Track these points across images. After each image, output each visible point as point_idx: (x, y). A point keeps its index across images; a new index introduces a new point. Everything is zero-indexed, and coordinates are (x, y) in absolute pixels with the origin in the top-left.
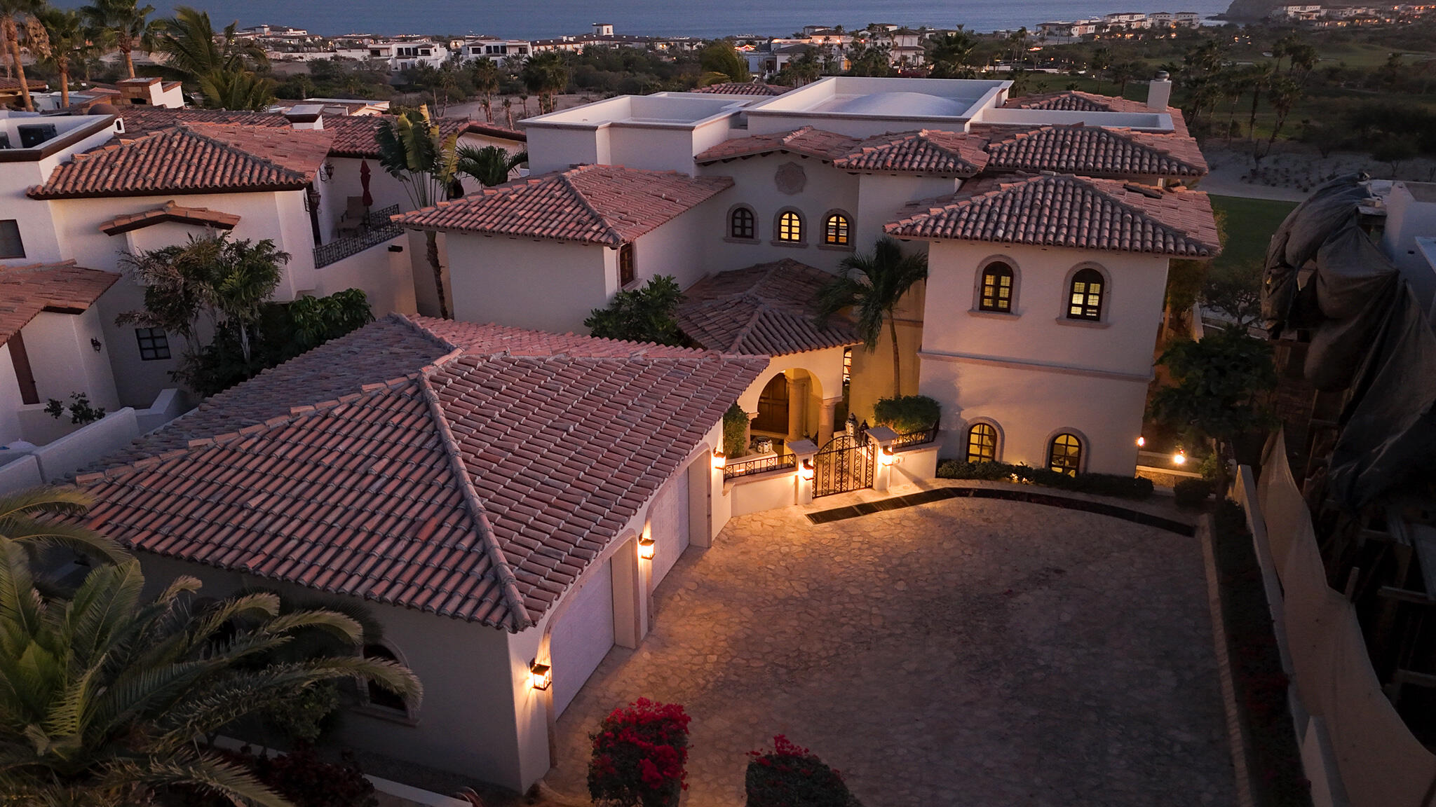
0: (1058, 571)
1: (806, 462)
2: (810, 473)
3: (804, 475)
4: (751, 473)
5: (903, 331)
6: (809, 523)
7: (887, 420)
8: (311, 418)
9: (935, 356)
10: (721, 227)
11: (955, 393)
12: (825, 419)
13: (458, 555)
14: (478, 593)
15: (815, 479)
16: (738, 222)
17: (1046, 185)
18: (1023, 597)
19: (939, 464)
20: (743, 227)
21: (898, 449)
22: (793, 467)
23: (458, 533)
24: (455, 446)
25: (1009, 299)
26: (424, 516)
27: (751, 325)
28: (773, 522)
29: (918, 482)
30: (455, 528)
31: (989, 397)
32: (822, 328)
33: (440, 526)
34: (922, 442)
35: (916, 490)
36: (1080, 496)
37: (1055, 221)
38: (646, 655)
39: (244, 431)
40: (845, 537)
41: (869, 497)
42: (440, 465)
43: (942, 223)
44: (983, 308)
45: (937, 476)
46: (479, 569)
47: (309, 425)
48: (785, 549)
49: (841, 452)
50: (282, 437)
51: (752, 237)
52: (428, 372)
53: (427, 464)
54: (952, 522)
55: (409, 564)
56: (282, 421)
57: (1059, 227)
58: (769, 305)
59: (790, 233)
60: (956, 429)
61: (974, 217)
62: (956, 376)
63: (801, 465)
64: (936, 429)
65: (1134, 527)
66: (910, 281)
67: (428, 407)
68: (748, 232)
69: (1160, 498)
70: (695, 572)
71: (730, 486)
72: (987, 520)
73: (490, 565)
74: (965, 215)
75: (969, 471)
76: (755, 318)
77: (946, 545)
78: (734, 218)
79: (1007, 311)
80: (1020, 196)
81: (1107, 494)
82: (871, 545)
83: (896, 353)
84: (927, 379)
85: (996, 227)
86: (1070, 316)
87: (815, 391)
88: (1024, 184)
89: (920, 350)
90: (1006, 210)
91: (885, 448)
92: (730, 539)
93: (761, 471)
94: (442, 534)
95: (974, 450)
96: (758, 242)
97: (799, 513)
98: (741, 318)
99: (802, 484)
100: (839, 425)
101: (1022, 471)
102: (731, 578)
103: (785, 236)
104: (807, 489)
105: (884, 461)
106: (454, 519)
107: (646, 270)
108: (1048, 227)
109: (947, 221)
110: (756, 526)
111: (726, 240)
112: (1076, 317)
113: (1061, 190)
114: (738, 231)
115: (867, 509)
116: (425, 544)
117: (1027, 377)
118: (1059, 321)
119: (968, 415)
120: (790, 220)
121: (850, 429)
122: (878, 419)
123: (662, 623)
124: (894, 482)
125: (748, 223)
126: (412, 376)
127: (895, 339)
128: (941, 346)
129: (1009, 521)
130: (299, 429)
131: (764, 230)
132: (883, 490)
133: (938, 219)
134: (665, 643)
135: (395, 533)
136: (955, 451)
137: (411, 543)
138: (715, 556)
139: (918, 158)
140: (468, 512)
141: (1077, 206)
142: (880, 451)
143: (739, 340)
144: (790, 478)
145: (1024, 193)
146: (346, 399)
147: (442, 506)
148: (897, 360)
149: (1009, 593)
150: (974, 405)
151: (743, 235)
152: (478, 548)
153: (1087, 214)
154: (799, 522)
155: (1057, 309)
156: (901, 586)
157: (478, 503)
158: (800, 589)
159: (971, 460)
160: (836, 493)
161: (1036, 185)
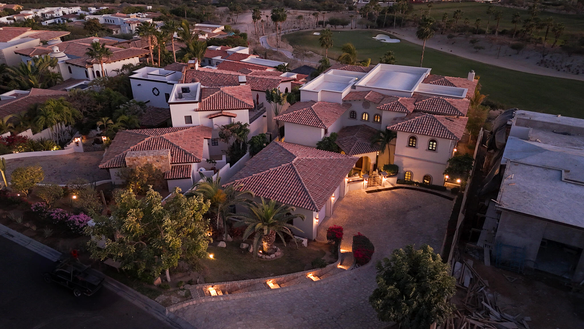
0: (420, 207)
1: (366, 179)
2: (367, 182)
3: (365, 182)
4: (353, 181)
5: (391, 147)
6: (366, 193)
7: (385, 170)
8: (273, 171)
9: (398, 155)
10: (348, 116)
11: (402, 164)
12: (371, 168)
13: (305, 199)
14: (310, 205)
15: (368, 183)
16: (352, 114)
17: (426, 117)
18: (411, 212)
19: (397, 181)
20: (353, 115)
21: (387, 177)
22: (363, 180)
23: (305, 195)
24: (301, 178)
25: (415, 144)
26: (298, 191)
27: (355, 146)
28: (358, 192)
29: (392, 184)
30: (304, 194)
31: (410, 166)
32: (372, 147)
33: (301, 193)
34: (394, 175)
35: (391, 186)
36: (429, 190)
37: (426, 128)
38: (332, 219)
39: (262, 173)
40: (374, 197)
41: (380, 188)
42: (299, 182)
43: (400, 127)
44: (409, 146)
45: (397, 183)
46: (309, 201)
47: (273, 172)
48: (360, 199)
49: (374, 177)
50: (269, 174)
51: (355, 118)
52: (293, 162)
53: (297, 182)
54: (398, 194)
55: (297, 200)
56: (268, 171)
57: (427, 130)
58: (359, 140)
59: (365, 118)
60: (402, 172)
61: (408, 126)
62: (403, 160)
63: (365, 180)
64: (397, 172)
65: (440, 198)
66: (393, 138)
67: (295, 170)
68: (354, 117)
69: (448, 191)
70: (341, 203)
71: (349, 184)
72: (406, 194)
73: (311, 201)
74: (406, 125)
75: (404, 182)
76: (356, 144)
77: (396, 200)
78: (351, 113)
79: (415, 147)
80: (420, 120)
81: (435, 189)
82: (380, 199)
83: (389, 153)
84: (396, 161)
85: (412, 129)
86: (429, 149)
87: (369, 161)
88: (421, 117)
89: (394, 154)
90: (415, 125)
91: (385, 177)
92: (348, 196)
93: (356, 181)
94: (302, 195)
95: (406, 177)
96: (357, 120)
97: (364, 191)
98: (352, 143)
99: (365, 184)
100: (374, 170)
101: (417, 183)
102: (349, 204)
103: (364, 119)
104: (366, 185)
105: (384, 180)
106: (303, 192)
107: (330, 131)
108: (424, 130)
109: (402, 127)
110: (354, 193)
111: (349, 118)
112: (430, 149)
113: (429, 119)
114: (352, 116)
115: (379, 190)
116: (299, 197)
117: (419, 162)
118: (426, 150)
119: (405, 169)
120: (365, 115)
121: (377, 170)
122: (384, 170)
123: (334, 212)
124: (386, 184)
125: (355, 115)
126: (291, 163)
127: (389, 150)
128: (399, 153)
129: (412, 195)
130: (271, 173)
131: (359, 117)
132: (384, 186)
133: (400, 126)
134: (336, 216)
135: (294, 194)
136: (401, 178)
137: (297, 196)
138: (345, 199)
139: (397, 108)
140: (306, 191)
141: (432, 124)
142: (383, 177)
143: (352, 150)
144: (362, 183)
145: (421, 119)
146: (279, 167)
147: (301, 190)
148: (389, 154)
149: (408, 211)
150: (406, 167)
151: (353, 118)
152: (309, 198)
153: (434, 127)
154: (364, 193)
155: (426, 147)
156: (385, 208)
157: (308, 190)
158: (363, 207)
159: (405, 180)
160: (373, 186)
161: (424, 117)
